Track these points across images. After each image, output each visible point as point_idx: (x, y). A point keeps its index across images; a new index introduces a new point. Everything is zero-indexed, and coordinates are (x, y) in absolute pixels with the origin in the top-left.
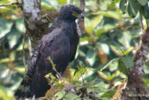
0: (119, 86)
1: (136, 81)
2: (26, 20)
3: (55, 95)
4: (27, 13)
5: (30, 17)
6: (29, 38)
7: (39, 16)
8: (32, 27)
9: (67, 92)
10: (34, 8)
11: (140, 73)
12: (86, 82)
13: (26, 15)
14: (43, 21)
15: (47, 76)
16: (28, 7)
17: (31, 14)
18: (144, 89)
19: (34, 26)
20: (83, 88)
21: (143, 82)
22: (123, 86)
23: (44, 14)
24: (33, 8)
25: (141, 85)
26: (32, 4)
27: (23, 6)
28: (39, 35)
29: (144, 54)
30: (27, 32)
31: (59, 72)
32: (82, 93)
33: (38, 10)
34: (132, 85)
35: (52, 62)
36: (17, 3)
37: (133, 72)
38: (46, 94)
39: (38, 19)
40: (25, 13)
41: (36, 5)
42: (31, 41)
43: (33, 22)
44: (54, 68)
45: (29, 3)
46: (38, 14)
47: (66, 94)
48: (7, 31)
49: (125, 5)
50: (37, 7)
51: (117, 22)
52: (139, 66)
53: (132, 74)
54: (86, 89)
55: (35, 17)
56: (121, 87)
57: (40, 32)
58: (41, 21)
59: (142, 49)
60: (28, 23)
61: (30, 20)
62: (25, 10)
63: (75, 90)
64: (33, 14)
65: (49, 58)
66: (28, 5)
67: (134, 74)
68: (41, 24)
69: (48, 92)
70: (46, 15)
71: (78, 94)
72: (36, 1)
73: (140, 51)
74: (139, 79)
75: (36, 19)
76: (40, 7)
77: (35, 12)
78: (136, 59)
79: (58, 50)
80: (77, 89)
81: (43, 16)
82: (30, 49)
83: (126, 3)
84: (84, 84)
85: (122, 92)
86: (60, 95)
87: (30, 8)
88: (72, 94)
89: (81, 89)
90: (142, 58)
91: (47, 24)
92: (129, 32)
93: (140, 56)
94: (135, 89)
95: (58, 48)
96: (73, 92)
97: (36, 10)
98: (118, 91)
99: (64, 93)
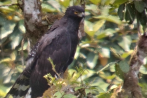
0: (115, 90)
1: (131, 85)
2: (26, 21)
3: (54, 95)
4: (27, 15)
5: (30, 18)
6: (28, 39)
7: (39, 18)
8: (32, 28)
9: (66, 92)
10: (35, 10)
11: (135, 77)
12: (84, 83)
13: (27, 16)
14: (43, 23)
15: (46, 76)
16: (28, 8)
17: (31, 15)
18: (139, 93)
19: (34, 27)
20: (81, 89)
21: (138, 86)
22: (118, 89)
23: (44, 16)
24: (33, 9)
25: (136, 89)
26: (33, 5)
27: (23, 7)
28: (39, 36)
29: (140, 59)
30: (26, 33)
31: (59, 73)
32: (80, 94)
33: (39, 12)
34: (127, 89)
35: (52, 63)
36: (18, 5)
37: (128, 76)
38: (44, 94)
39: (38, 21)
40: (25, 14)
41: (37, 6)
42: (30, 42)
43: (33, 24)
44: (54, 69)
45: (29, 5)
46: (39, 15)
47: (64, 94)
48: (10, 32)
49: (123, 11)
50: (37, 9)
51: (117, 27)
52: (135, 70)
53: (128, 77)
54: (84, 90)
55: (35, 19)
56: (116, 91)
57: (39, 34)
58: (41, 23)
59: (138, 54)
60: (28, 24)
61: (30, 21)
62: (25, 11)
63: (74, 90)
64: (33, 15)
65: (50, 59)
66: (29, 7)
67: (130, 78)
68: (41, 26)
69: (46, 92)
70: (46, 17)
71: (76, 95)
72: (36, 3)
73: (136, 56)
74: (134, 83)
75: (36, 21)
76: (40, 9)
77: (35, 14)
78: (132, 63)
79: (60, 50)
80: (76, 89)
81: (43, 18)
82: (29, 50)
83: (124, 9)
84: (82, 85)
85: (117, 95)
86: (59, 95)
87: (30, 9)
88: (70, 94)
89: (79, 90)
90: (137, 63)
91: (47, 26)
92: (128, 37)
93: (136, 61)
94: (130, 93)
95: (61, 48)
96: (71, 93)
97: (36, 11)
98: (113, 94)
99: (63, 93)
